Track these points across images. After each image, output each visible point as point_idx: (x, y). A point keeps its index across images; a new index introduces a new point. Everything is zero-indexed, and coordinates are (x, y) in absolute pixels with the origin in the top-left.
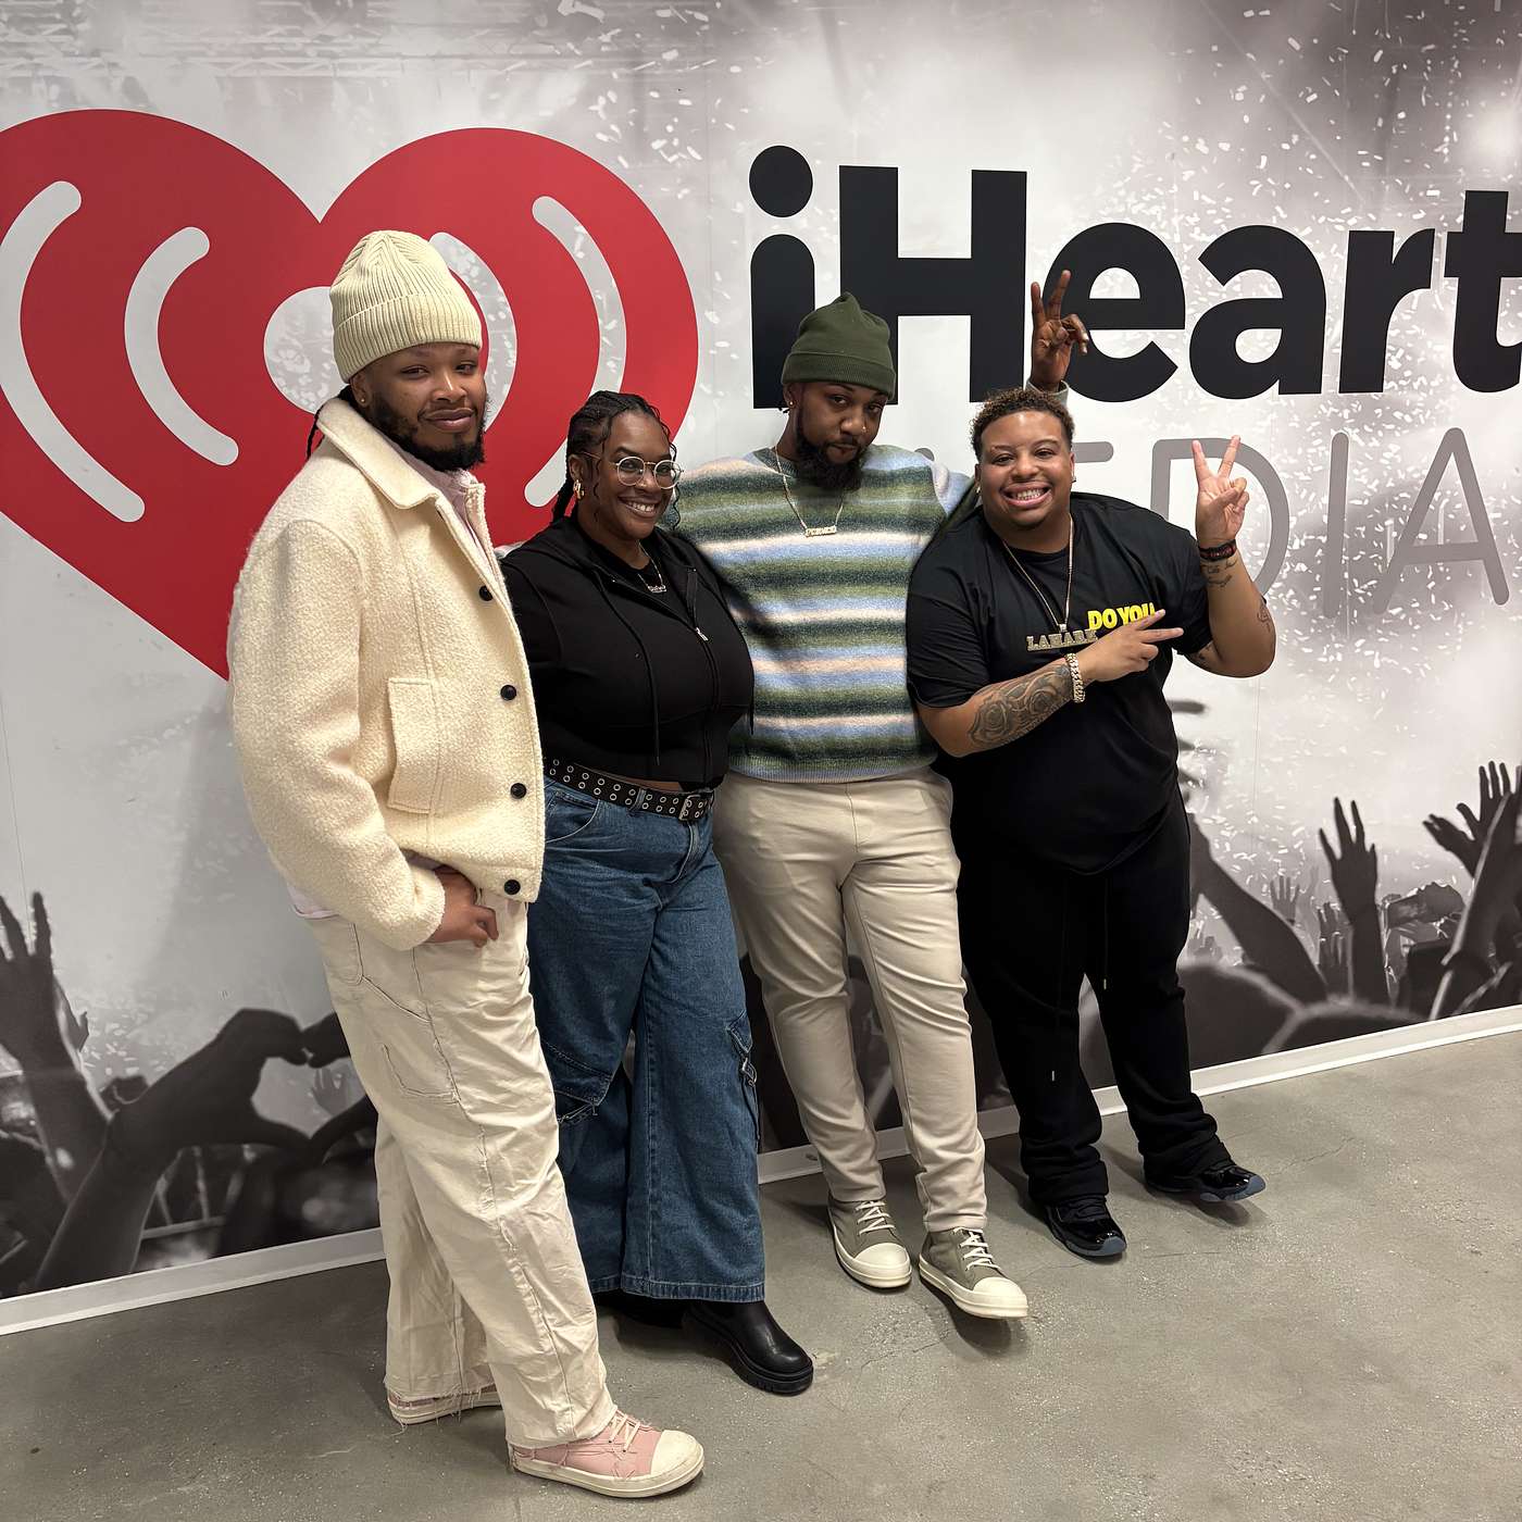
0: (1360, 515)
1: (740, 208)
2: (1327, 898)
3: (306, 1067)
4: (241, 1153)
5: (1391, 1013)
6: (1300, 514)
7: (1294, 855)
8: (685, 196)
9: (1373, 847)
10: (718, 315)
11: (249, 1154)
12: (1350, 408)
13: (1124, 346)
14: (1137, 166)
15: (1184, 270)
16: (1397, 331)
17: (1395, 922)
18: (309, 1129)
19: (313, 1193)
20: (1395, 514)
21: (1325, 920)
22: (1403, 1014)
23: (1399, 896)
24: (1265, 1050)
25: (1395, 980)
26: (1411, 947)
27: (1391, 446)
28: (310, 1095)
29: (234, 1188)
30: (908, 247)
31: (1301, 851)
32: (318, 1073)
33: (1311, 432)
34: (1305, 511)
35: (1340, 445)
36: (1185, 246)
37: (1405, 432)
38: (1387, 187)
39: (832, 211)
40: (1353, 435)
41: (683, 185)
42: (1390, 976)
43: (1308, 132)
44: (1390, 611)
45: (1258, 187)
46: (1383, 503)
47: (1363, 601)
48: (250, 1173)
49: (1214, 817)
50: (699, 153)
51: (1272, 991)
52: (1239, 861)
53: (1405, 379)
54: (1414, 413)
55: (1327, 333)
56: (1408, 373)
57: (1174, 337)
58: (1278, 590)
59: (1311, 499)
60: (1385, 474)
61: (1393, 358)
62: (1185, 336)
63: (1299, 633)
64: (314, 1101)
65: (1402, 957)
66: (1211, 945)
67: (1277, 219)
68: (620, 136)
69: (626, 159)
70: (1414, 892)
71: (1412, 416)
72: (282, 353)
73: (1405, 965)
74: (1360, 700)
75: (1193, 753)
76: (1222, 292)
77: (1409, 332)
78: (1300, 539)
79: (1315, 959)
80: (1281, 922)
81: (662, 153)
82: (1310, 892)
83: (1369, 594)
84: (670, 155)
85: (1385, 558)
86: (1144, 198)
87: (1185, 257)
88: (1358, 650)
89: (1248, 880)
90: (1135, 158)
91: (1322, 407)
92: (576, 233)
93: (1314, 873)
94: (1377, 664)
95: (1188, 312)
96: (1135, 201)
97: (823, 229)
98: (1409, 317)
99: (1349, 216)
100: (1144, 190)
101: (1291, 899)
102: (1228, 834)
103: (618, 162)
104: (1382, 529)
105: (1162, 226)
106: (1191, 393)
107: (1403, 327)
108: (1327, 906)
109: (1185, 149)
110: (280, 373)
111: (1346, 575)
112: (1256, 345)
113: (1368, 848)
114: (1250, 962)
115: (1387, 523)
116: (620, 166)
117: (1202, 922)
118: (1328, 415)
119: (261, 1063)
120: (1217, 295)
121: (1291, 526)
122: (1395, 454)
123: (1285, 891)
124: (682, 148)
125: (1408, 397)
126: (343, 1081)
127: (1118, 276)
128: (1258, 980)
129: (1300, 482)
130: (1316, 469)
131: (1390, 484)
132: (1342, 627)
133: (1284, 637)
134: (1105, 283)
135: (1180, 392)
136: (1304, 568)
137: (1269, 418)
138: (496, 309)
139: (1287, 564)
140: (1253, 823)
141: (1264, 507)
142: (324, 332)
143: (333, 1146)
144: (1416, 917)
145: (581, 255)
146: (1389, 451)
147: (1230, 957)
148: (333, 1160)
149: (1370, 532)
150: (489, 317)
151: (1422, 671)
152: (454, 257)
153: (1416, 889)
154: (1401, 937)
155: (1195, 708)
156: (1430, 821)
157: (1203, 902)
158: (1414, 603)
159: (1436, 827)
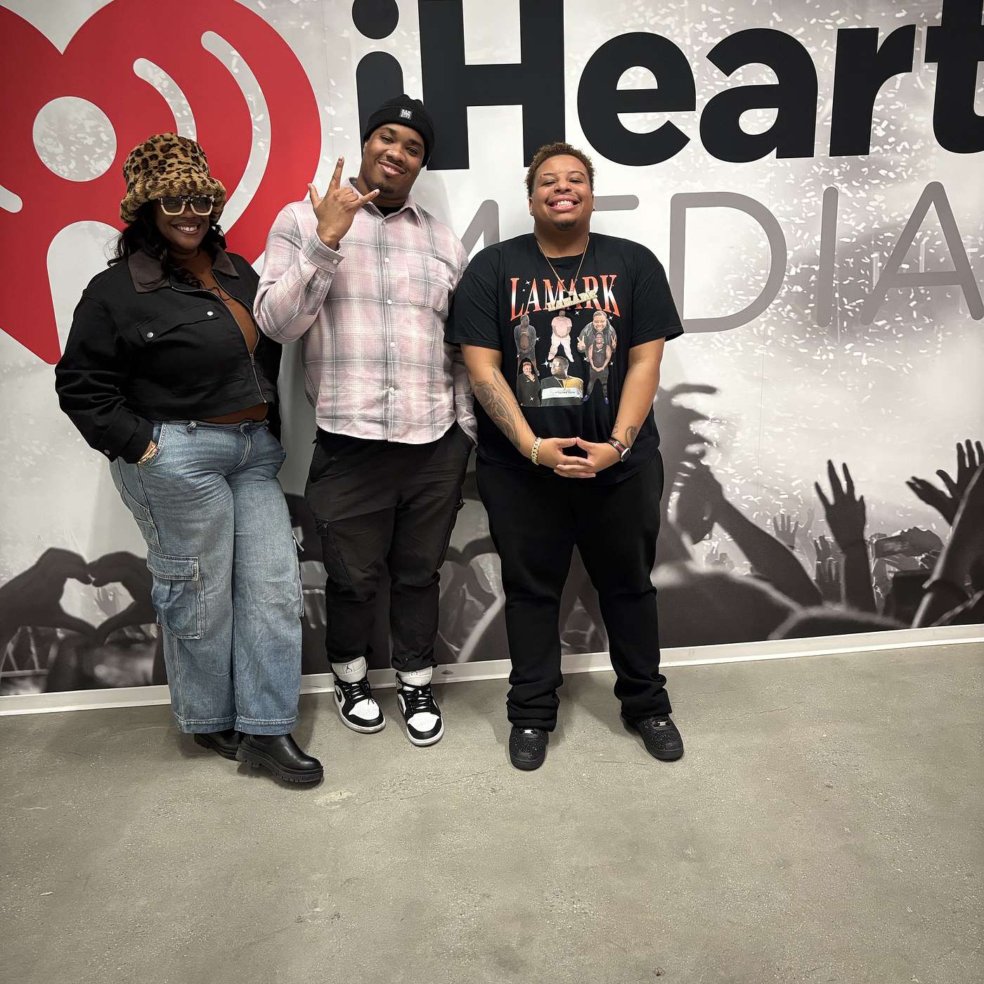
0: (849, 250)
1: (346, 34)
2: (823, 532)
3: (91, 586)
4: (55, 633)
5: (878, 619)
6: (796, 248)
7: (793, 499)
8: (307, 27)
9: (862, 498)
10: (334, 109)
11: (60, 634)
12: (840, 168)
13: (646, 125)
15: (694, 66)
16: (882, 106)
17: (881, 552)
18: (96, 623)
19: (101, 661)
20: (880, 249)
21: (821, 548)
22: (889, 621)
23: (885, 535)
24: (770, 636)
25: (882, 596)
26: (896, 573)
27: (876, 197)
28: (95, 603)
29: (53, 653)
30: (473, 57)
31: (799, 497)
32: (98, 590)
33: (805, 186)
34: (800, 246)
35: (831, 197)
36: (694, 47)
37: (888, 186)
39: (413, 33)
40: (842, 188)
41: (304, 20)
42: (877, 593)
44: (876, 323)
46: (870, 241)
47: (851, 315)
48: (62, 645)
49: (726, 469)
51: (777, 595)
52: (747, 501)
53: (890, 144)
54: (897, 170)
55: (818, 111)
56: (891, 140)
57: (687, 117)
58: (778, 305)
59: (805, 237)
60: (871, 218)
61: (878, 128)
62: (697, 115)
63: (797, 338)
64: (98, 606)
65: (887, 580)
66: (725, 559)
67: (773, 22)
70: (898, 533)
71: (895, 173)
72: (44, 140)
73: (891, 586)
74: (850, 389)
75: (707, 422)
76: (726, 82)
77: (892, 107)
78: (796, 267)
79: (812, 574)
80: (784, 547)
82: (808, 527)
83: (857, 310)
85: (871, 282)
86: (659, 12)
87: (696, 56)
88: (848, 352)
89: (755, 515)
91: (815, 167)
92: (233, 56)
93: (811, 514)
94: (864, 362)
95: (698, 97)
96: (653, 15)
97: (409, 47)
98: (892, 95)
99: (837, 17)
100: (659, 5)
101: (792, 531)
102: (738, 482)
103: (258, 5)
104: (869, 260)
105: (675, 33)
106: (701, 157)
107: (887, 102)
108: (822, 538)
110: (45, 153)
111: (837, 295)
112: (756, 121)
113: (857, 498)
114: (757, 574)
115: (872, 256)
116: (260, 8)
117: (717, 542)
118: (820, 173)
119: (64, 581)
120: (723, 83)
121: (789, 258)
122: (881, 202)
123: (786, 524)
125: (891, 158)
126: (114, 596)
127: (639, 73)
128: (764, 586)
129: (795, 225)
130: (809, 215)
131: (876, 226)
132: (833, 333)
133: (784, 341)
134: (629, 78)
135: (692, 159)
136: (800, 289)
137: (769, 176)
138: (181, 110)
139: (785, 286)
140: (758, 474)
141: (765, 243)
142: (71, 126)
143: (111, 634)
144: (899, 552)
145: (236, 71)
146: (875, 200)
147: (741, 569)
148: (111, 643)
149: (858, 263)
150: (177, 115)
151: (905, 369)
152: (151, 76)
153: (900, 531)
154: (887, 565)
155: (710, 390)
156: (912, 482)
157: (717, 529)
158: (897, 317)
159: (918, 486)
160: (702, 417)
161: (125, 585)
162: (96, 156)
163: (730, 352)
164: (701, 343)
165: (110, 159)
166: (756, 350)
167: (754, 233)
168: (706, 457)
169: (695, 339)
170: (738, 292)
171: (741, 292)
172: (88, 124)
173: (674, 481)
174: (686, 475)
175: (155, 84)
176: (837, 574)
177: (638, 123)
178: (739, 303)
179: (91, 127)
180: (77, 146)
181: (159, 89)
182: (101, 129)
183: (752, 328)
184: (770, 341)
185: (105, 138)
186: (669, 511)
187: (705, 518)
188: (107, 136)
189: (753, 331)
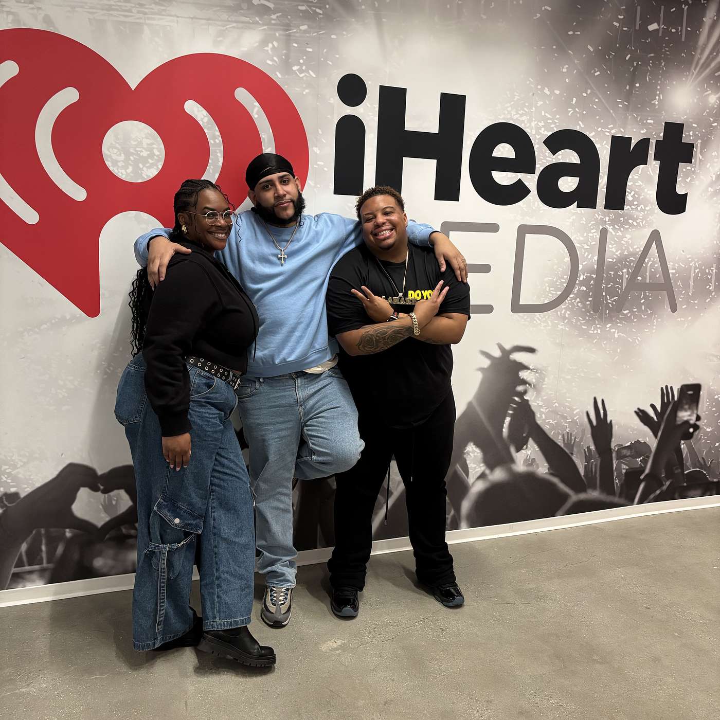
0: (612, 266)
1: (332, 101)
2: (589, 444)
3: (99, 493)
4: (64, 533)
5: (616, 500)
6: (584, 264)
7: (574, 422)
8: (306, 93)
9: (611, 421)
10: (319, 149)
11: (68, 534)
12: (609, 217)
13: (507, 180)
14: (517, 98)
15: (536, 147)
17: (620, 457)
18: (99, 524)
19: (100, 554)
20: (628, 267)
21: (587, 454)
22: (622, 501)
23: (622, 445)
24: (557, 513)
25: (618, 485)
26: (627, 470)
28: (101, 507)
29: (60, 550)
30: (410, 126)
31: (578, 421)
32: (105, 496)
33: (590, 226)
34: (586, 262)
35: (604, 233)
36: (537, 136)
37: (633, 230)
38: (630, 117)
39: (375, 106)
40: (610, 229)
41: (306, 88)
42: (616, 483)
43: (595, 89)
44: (623, 312)
45: (571, 112)
46: (622, 261)
47: (611, 306)
48: (69, 543)
49: (538, 402)
50: (315, 74)
51: (562, 486)
52: (549, 424)
53: (634, 205)
54: (638, 221)
55: (599, 182)
56: (636, 203)
57: (530, 177)
58: (572, 298)
59: (589, 257)
60: (624, 248)
61: (629, 195)
62: (535, 177)
63: (581, 319)
64: (103, 510)
65: (622, 474)
66: (534, 462)
67: (579, 127)
68: (278, 63)
69: (280, 73)
70: (629, 444)
71: (636, 222)
72: (111, 150)
73: (624, 478)
74: (608, 352)
75: (529, 371)
76: (553, 159)
77: (637, 184)
78: (584, 275)
79: (582, 471)
80: (567, 453)
81: (297, 71)
82: (581, 440)
83: (614, 303)
84: (300, 74)
85: (622, 286)
86: (519, 112)
87: (537, 141)
88: (608, 329)
89: (552, 433)
90: (516, 93)
91: (596, 215)
92: (255, 106)
93: (583, 431)
94: (616, 336)
95: (537, 166)
96: (515, 114)
97: (370, 114)
98: (637, 177)
99: (612, 129)
100: (519, 108)
101: (572, 443)
102: (544, 411)
103: (276, 75)
104: (621, 273)
105: (527, 126)
106: (536, 203)
107: (635, 181)
108: (588, 448)
109: (539, 92)
110: (109, 159)
111: (604, 294)
112: (568, 184)
113: (609, 422)
114: (552, 472)
115: (623, 271)
116: (278, 77)
117: (530, 451)
118: (599, 219)
119: (78, 490)
120: (551, 159)
121: (580, 269)
122: (629, 239)
123: (569, 439)
124: (307, 71)
125: (635, 214)
126: (117, 501)
127: (506, 147)
128: (555, 480)
129: (585, 249)
130: (592, 243)
131: (626, 253)
132: (601, 317)
133: (574, 321)
134: (500, 150)
135: (531, 204)
136: (585, 289)
137: (572, 218)
138: (214, 138)
139: (577, 286)
140: (556, 406)
141: (567, 259)
142: (132, 142)
143: (110, 533)
144: (629, 456)
145: (256, 116)
146: (626, 237)
147: (543, 469)
148: (110, 539)
149: (616, 274)
150: (211, 142)
151: (637, 341)
152: (196, 112)
153: (630, 443)
154: (622, 465)
155: (531, 350)
156: (638, 411)
157: (531, 442)
158: (634, 309)
159: (640, 414)
160: (527, 368)
161: (127, 492)
162: (148, 165)
163: (544, 326)
164: (529, 320)
165: (158, 168)
166: (559, 326)
167: (562, 252)
168: (527, 394)
169: (525, 317)
170: (551, 289)
171: (553, 289)
172: (146, 142)
173: (507, 410)
174: (515, 406)
175: (198, 119)
176: (596, 471)
177: (503, 178)
178: (551, 295)
179: (148, 144)
180: (134, 156)
181: (201, 123)
182: (154, 146)
183: (557, 311)
184: (567, 320)
185: (157, 153)
186: (504, 430)
187: (524, 435)
188: (158, 151)
189: (557, 313)
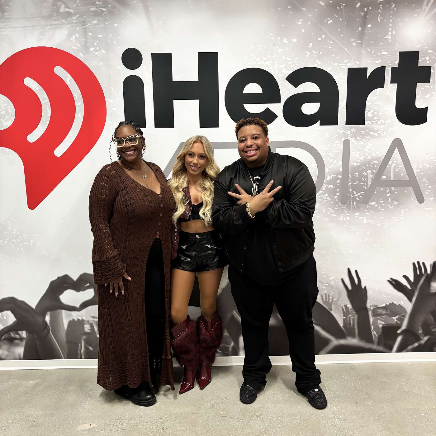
0: (356, 169)
1: (118, 68)
2: (346, 303)
6: (330, 167)
8: (101, 64)
9: (365, 287)
10: (113, 100)
12: (351, 130)
13: (257, 109)
14: (260, 49)
15: (279, 83)
16: (370, 103)
17: (375, 314)
20: (372, 169)
21: (345, 311)
22: (381, 348)
23: (377, 306)
24: (321, 352)
25: (376, 335)
26: (383, 325)
27: (369, 144)
30: (176, 78)
31: (334, 285)
33: (334, 139)
34: (332, 167)
35: (347, 145)
36: (280, 75)
37: (374, 139)
38: (364, 52)
40: (352, 140)
41: (100, 61)
42: (374, 334)
43: (328, 34)
44: (370, 203)
45: (309, 54)
46: (367, 165)
47: (358, 199)
50: (105, 51)
51: (323, 333)
53: (375, 120)
54: (379, 132)
55: (340, 104)
56: (375, 118)
57: (276, 106)
58: (321, 194)
59: (335, 162)
60: (367, 154)
61: (368, 113)
62: (281, 106)
63: (331, 209)
65: (379, 328)
68: (80, 47)
69: (82, 54)
71: (377, 133)
73: (381, 331)
74: (358, 234)
76: (295, 90)
77: (375, 103)
78: (330, 176)
79: (341, 324)
80: (327, 310)
81: (93, 51)
82: (338, 300)
83: (361, 197)
84: (96, 52)
85: (367, 184)
86: (263, 59)
87: (280, 78)
88: (356, 217)
91: (338, 130)
92: (68, 77)
93: (340, 294)
94: (365, 222)
95: (281, 97)
96: (259, 60)
97: (146, 72)
98: (375, 98)
99: (348, 63)
100: (263, 56)
101: (330, 302)
104: (366, 174)
105: (271, 68)
107: (373, 101)
108: (346, 306)
109: (279, 42)
111: (350, 190)
112: (310, 108)
113: (363, 287)
115: (368, 172)
116: (80, 56)
118: (341, 133)
120: (293, 91)
121: (326, 171)
122: (371, 147)
123: (327, 298)
124: (100, 50)
125: (376, 127)
127: (254, 86)
129: (329, 156)
130: (336, 152)
131: (369, 158)
132: (349, 207)
134: (249, 88)
135: (279, 125)
136: (332, 186)
137: (316, 133)
138: (44, 99)
139: (325, 185)
144: (385, 314)
145: (69, 83)
146: (368, 146)
149: (361, 175)
150: (42, 102)
151: (385, 226)
152: (31, 84)
153: (385, 304)
154: (379, 320)
158: (381, 201)
159: (393, 282)
162: (6, 119)
165: (12, 120)
172: (3, 105)
175: (33, 89)
176: (354, 324)
177: (254, 108)
179: (5, 107)
181: (35, 91)
182: (8, 107)
184: (318, 210)
188: (11, 110)
